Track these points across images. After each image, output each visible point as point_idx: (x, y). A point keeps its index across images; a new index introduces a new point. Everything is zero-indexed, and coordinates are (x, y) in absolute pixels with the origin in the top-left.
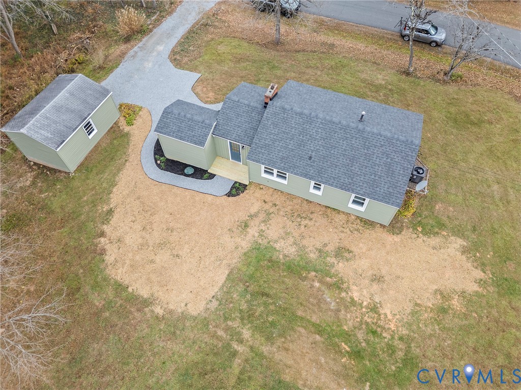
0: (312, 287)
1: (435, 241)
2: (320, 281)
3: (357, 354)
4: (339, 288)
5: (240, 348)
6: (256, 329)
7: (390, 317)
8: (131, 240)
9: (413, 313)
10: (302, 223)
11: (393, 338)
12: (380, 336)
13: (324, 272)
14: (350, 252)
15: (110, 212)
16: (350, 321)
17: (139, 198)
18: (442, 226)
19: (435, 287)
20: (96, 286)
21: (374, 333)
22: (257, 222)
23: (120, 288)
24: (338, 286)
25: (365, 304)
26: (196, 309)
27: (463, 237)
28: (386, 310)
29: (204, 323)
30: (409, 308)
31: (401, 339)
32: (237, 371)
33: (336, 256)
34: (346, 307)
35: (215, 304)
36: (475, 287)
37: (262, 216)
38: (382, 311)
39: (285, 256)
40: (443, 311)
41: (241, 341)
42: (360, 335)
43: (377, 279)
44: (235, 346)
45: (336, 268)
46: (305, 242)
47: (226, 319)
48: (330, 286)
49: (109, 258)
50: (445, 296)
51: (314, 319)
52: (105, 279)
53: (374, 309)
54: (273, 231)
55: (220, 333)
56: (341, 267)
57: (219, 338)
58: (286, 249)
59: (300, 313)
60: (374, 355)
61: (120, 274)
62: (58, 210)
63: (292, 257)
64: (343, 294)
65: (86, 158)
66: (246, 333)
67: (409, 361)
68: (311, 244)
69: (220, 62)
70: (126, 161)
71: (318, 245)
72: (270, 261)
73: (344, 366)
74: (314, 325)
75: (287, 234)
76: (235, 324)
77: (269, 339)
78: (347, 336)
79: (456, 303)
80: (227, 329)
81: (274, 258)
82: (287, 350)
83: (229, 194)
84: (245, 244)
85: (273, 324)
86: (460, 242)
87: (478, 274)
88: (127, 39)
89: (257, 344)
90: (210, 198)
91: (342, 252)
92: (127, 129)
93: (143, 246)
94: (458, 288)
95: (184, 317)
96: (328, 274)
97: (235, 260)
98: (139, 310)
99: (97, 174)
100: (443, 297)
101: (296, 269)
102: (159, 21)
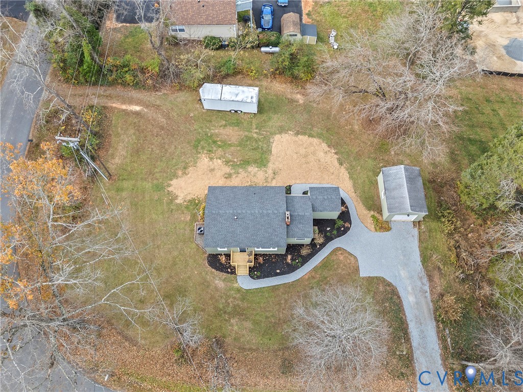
0: (237, 159)
1: (189, 198)
2: (234, 162)
3: (215, 142)
4: (226, 161)
5: (255, 131)
6: (253, 138)
7: (205, 158)
8: (321, 155)
9: (197, 162)
10: (250, 183)
11: (203, 152)
12: (207, 151)
13: (234, 166)
14: (226, 178)
15: (341, 164)
16: (220, 152)
17: (332, 174)
18: (187, 207)
19: (189, 176)
20: (322, 134)
21: (210, 151)
22: (270, 176)
23: (311, 136)
24: (227, 162)
25: (215, 159)
26: (277, 137)
27: (177, 205)
28: (206, 160)
30: (198, 164)
31: (200, 153)
32: (253, 124)
33: (231, 174)
34: (222, 156)
35: (271, 140)
36: (172, 182)
37: (269, 180)
38: (208, 159)
39: (252, 166)
40: (185, 168)
41: (256, 133)
42: (215, 149)
43: (212, 170)
44: (257, 131)
45: (230, 169)
46: (246, 175)
47: (265, 137)
48: (230, 161)
49: (324, 146)
50: (184, 174)
51: (233, 148)
52: (320, 138)
53: (211, 159)
54: (261, 175)
55: (265, 132)
56: (228, 170)
57: (264, 131)
58: (252, 169)
59: (239, 148)
60: (209, 144)
61: (315, 141)
62: (367, 159)
63: (249, 167)
64: (224, 160)
65: (378, 188)
66: (255, 135)
67: (196, 147)
68: (243, 175)
70: (356, 193)
71: (240, 175)
72: (258, 163)
73: (218, 138)
74: (232, 146)
75: (254, 176)
76: (260, 137)
77: (246, 136)
78: (220, 147)
79: (180, 173)
80: (263, 135)
81: (256, 164)
82: (239, 135)
83: (290, 186)
84: (270, 165)
85: (247, 141)
86: (178, 201)
87: (170, 189)
89: (250, 134)
90: (298, 182)
91: (228, 177)
92: (372, 213)
93: (314, 153)
94: (179, 179)
95: (280, 133)
96: (232, 165)
97: (272, 158)
98: (298, 131)
99: (364, 181)
100: (185, 173)
101: (246, 163)
102: (442, 339)
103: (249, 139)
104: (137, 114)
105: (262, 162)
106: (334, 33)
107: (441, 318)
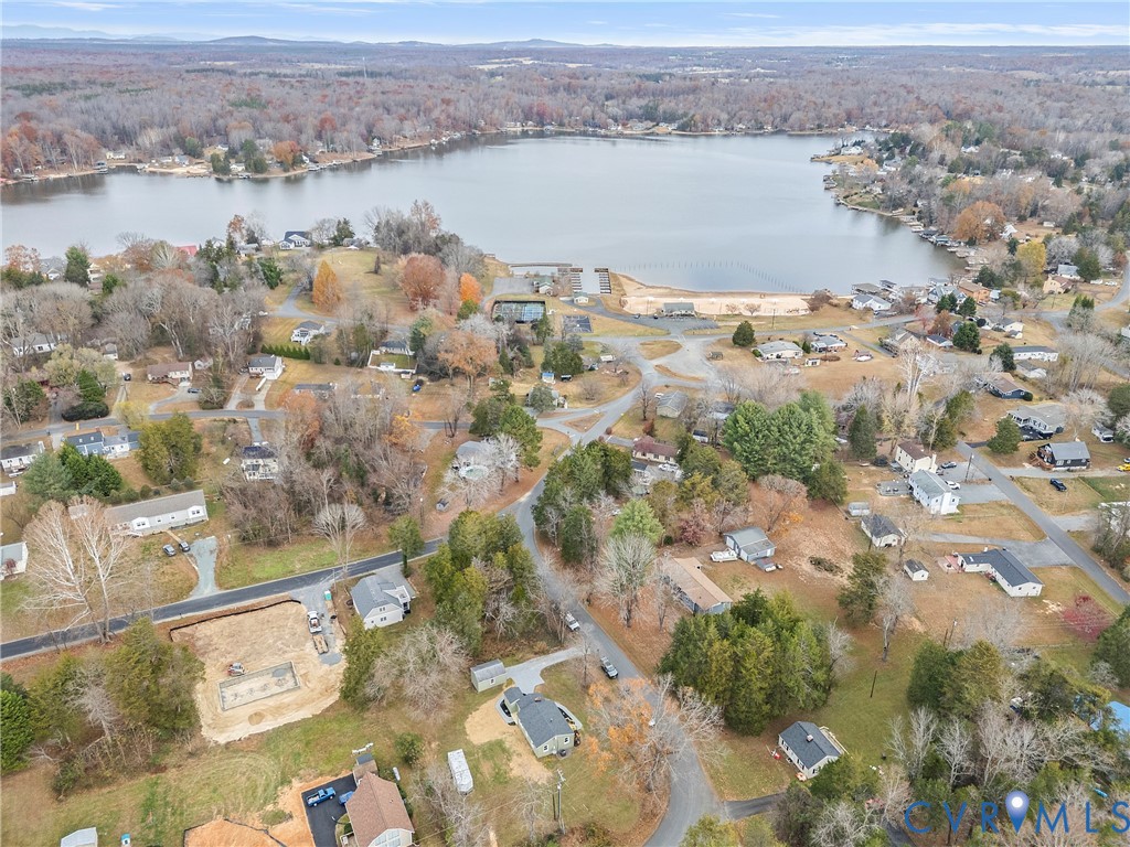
8: (477, 719)
15: (477, 709)
16: (504, 767)
17: (489, 709)
20: (460, 724)
23: (464, 729)
26: (475, 743)
29: (474, 746)
39: (505, 746)
46: (513, 747)
49: (468, 720)
52: (463, 724)
54: (509, 739)
58: (507, 745)
61: (467, 725)
63: (506, 748)
68: (515, 748)
69: (556, 681)
75: (511, 742)
78: (499, 769)
81: (502, 745)
84: (498, 738)
88: (536, 653)
91: (519, 755)
92: (504, 687)
93: (477, 722)
97: (493, 739)
98: (464, 735)
101: (504, 750)
102: (556, 651)
103: (484, 755)
104: (497, 832)
105: (500, 744)
106: (354, 751)
107: (544, 652)
